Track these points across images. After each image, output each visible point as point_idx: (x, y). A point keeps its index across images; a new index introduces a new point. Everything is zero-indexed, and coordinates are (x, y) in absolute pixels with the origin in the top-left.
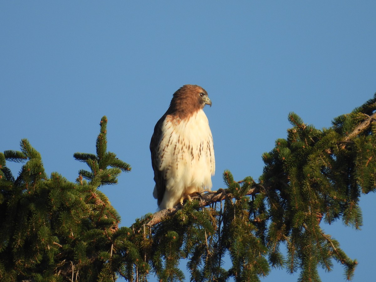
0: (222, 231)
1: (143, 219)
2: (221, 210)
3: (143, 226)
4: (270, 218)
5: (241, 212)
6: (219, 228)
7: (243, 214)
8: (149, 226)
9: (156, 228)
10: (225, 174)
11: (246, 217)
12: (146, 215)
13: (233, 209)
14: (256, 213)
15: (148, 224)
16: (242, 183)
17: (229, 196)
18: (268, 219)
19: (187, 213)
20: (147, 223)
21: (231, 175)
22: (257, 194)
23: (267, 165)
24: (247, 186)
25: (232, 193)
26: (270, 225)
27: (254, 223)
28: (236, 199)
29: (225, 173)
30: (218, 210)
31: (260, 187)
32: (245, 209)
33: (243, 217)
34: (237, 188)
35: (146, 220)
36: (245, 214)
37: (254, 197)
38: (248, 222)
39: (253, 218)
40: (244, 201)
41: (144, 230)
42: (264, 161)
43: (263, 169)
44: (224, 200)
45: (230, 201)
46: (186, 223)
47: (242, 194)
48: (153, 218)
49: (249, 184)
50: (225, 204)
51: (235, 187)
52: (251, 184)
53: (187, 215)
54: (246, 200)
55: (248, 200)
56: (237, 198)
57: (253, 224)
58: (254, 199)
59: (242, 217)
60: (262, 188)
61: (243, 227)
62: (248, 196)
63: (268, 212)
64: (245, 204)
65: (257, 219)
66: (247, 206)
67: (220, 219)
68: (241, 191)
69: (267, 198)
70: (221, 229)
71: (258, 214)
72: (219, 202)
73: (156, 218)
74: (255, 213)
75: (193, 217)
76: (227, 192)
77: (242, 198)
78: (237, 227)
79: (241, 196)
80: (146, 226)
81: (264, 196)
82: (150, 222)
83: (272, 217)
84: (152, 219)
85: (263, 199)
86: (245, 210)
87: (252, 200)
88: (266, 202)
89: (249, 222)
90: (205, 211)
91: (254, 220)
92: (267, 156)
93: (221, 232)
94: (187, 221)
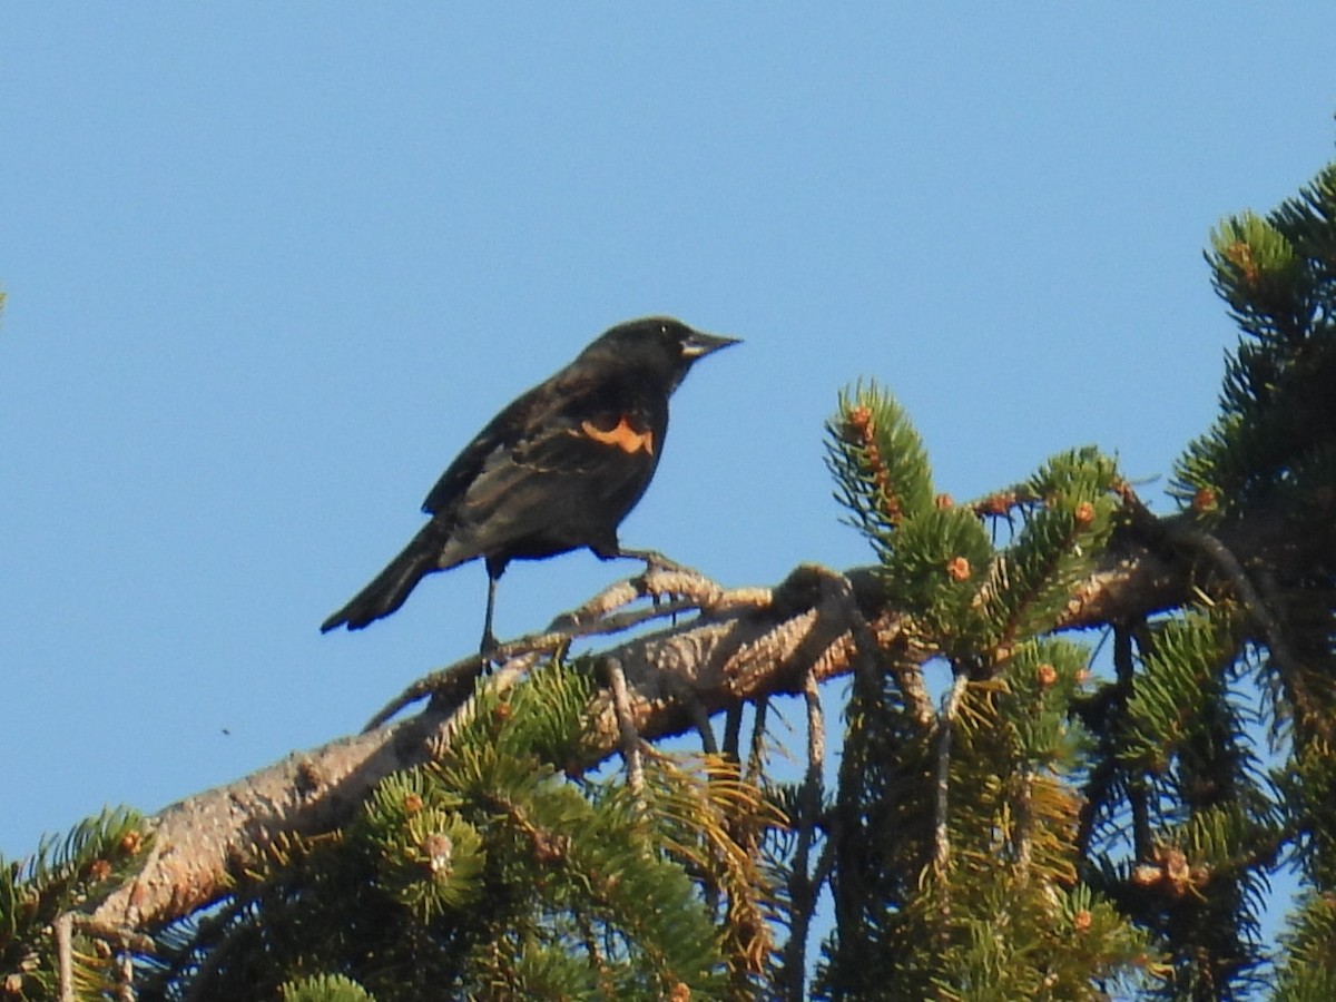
0: (827, 980)
1: (57, 869)
2: (814, 771)
3: (55, 938)
4: (1288, 849)
5: (1002, 796)
6: (795, 951)
7: (1021, 814)
8: (113, 938)
9: (177, 960)
10: (852, 431)
11: (1053, 839)
12: (80, 832)
13: (932, 763)
14: (1156, 806)
15: (105, 916)
16: (1016, 513)
17: (886, 636)
18: (1267, 860)
19: (478, 803)
20: (91, 907)
21: (909, 438)
22: (1163, 616)
23: (1257, 333)
24: (1066, 545)
25: (919, 607)
26: (1292, 922)
27: (1130, 899)
28: (956, 671)
29: (850, 416)
30: (786, 772)
31: (1191, 550)
32: (1044, 760)
33: (1026, 846)
34: (963, 561)
35: (86, 873)
36: (1035, 808)
37: (1135, 650)
38: (1067, 887)
39: (1121, 853)
40: (1037, 683)
41: (68, 979)
42: (1231, 300)
43: (1223, 373)
44: (847, 681)
45: (900, 684)
46: (462, 892)
47: (1011, 621)
48: (154, 856)
49: (1082, 525)
50: (852, 711)
51: (948, 550)
52: (1103, 526)
53: (467, 819)
54: (1051, 677)
55: (1068, 681)
56: (968, 659)
57: (1122, 909)
58: (1138, 668)
59: (1016, 837)
60: (1210, 561)
61: (1017, 935)
62: (1071, 638)
63: (1268, 792)
64: (1046, 717)
65: (1163, 865)
66: (1068, 731)
67: (800, 862)
68: (1006, 595)
69: (1255, 658)
70: (814, 958)
71: (1170, 815)
72: (793, 693)
73: (176, 860)
74: (1139, 800)
75: (532, 844)
76: (870, 595)
77: (1009, 659)
78: (962, 936)
79: (1006, 637)
80: (87, 932)
81: (1232, 639)
82: (117, 899)
83: (1306, 839)
84: (138, 871)
85: (1225, 664)
86: (1047, 775)
87: (1111, 677)
88: (1247, 692)
89: (1085, 894)
90: (653, 782)
91: (1134, 865)
92: (1252, 252)
93: (807, 987)
94: (473, 878)
